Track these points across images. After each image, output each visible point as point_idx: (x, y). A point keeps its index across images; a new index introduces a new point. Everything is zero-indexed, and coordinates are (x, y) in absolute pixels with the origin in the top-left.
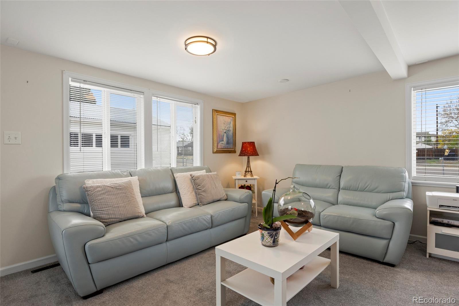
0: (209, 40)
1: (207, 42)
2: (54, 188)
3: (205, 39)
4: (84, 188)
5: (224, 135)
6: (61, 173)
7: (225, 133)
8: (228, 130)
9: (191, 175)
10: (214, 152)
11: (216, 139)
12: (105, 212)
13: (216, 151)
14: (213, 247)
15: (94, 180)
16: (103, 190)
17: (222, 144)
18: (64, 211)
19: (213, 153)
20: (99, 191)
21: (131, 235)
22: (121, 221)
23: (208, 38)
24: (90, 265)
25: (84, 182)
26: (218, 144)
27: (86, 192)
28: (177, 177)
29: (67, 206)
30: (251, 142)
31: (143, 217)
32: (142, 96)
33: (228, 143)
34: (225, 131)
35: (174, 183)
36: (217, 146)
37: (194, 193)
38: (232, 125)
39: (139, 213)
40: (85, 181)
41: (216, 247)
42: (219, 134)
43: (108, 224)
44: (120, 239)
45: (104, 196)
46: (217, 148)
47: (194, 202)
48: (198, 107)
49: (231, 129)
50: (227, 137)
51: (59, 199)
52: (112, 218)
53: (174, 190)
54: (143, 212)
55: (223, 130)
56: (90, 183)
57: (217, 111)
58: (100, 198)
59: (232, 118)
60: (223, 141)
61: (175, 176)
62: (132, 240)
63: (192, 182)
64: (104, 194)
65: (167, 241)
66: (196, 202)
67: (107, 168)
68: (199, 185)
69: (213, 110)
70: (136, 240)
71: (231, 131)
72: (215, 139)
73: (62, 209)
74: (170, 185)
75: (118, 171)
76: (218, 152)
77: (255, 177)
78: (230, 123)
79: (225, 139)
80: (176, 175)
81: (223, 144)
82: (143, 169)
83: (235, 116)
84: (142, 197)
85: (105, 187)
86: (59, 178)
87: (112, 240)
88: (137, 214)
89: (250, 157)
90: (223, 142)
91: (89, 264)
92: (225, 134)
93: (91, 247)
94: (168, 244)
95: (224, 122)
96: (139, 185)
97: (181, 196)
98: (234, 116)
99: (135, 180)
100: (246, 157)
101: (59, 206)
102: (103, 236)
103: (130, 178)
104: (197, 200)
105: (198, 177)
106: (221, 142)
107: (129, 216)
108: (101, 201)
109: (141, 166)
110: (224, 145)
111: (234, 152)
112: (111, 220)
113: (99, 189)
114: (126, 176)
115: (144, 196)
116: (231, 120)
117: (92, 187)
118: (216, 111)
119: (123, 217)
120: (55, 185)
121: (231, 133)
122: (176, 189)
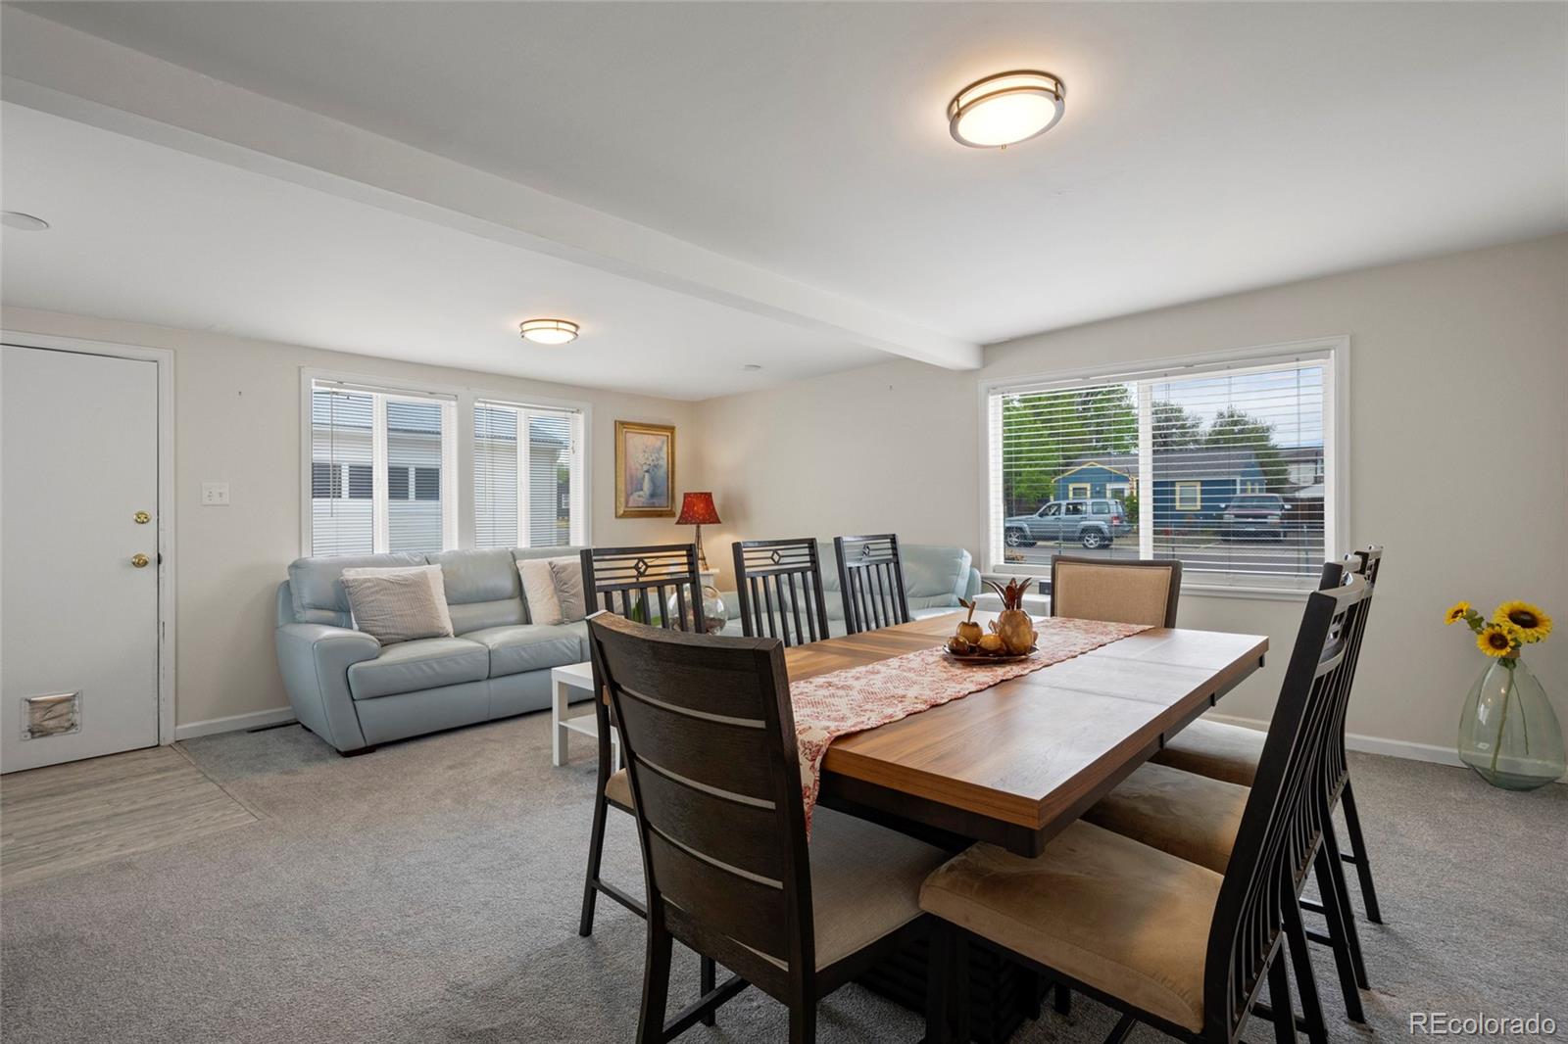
0: (561, 325)
1: (558, 329)
2: (287, 583)
3: (554, 324)
4: (343, 582)
5: (644, 476)
6: (297, 558)
7: (647, 471)
8: (655, 466)
9: (550, 564)
10: (619, 514)
11: (623, 488)
12: (381, 624)
13: (622, 512)
14: (549, 668)
15: (359, 569)
16: (375, 586)
17: (639, 496)
18: (307, 622)
19: (616, 517)
20: (369, 587)
21: (426, 660)
22: (406, 641)
23: (558, 321)
24: (356, 703)
25: (341, 573)
26: (628, 496)
27: (347, 590)
28: (522, 568)
29: (311, 614)
30: (702, 494)
31: (447, 636)
32: (453, 403)
33: (653, 495)
34: (645, 468)
35: (517, 579)
36: (627, 502)
37: (555, 600)
38: (664, 454)
39: (439, 627)
40: (344, 571)
41: (553, 669)
42: (631, 477)
43: (386, 643)
44: (405, 663)
45: (378, 596)
46: (626, 507)
47: (557, 616)
48: (581, 417)
49: (663, 462)
50: (653, 481)
51: (296, 604)
52: (391, 634)
53: (517, 593)
54: (450, 629)
55: (642, 466)
56: (350, 574)
57: (624, 424)
58: (371, 599)
59: (665, 438)
60: (642, 490)
61: (518, 565)
62: (424, 667)
63: (551, 576)
64: (377, 592)
65: (489, 678)
66: (560, 617)
67: (381, 549)
68: (566, 584)
69: (616, 422)
70: (434, 670)
71: (661, 466)
72: (621, 487)
73: (303, 619)
74: (507, 584)
75: (403, 555)
76: (626, 515)
77: (711, 571)
78: (661, 449)
79: (647, 485)
80: (519, 563)
81: (640, 499)
82: (454, 551)
83: (672, 433)
84: (449, 604)
85: (378, 582)
86: (295, 566)
87: (392, 665)
88: (436, 630)
89: (702, 526)
90: (641, 493)
91: (353, 700)
92: (647, 475)
93: (357, 672)
94: (493, 683)
95: (643, 448)
96: (444, 581)
97: (530, 607)
98: (669, 434)
99: (434, 571)
100: (694, 527)
101: (298, 615)
102: (377, 658)
103: (426, 568)
104: (562, 615)
105: (564, 568)
106: (636, 494)
107: (422, 631)
108: (372, 604)
109: (451, 543)
110: (643, 500)
111: (671, 514)
112: (390, 636)
113: (369, 584)
114: (419, 564)
115: (451, 602)
116: (663, 442)
117: (356, 580)
118: (621, 425)
119: (410, 633)
120: (288, 578)
121: (662, 472)
122: (520, 592)
